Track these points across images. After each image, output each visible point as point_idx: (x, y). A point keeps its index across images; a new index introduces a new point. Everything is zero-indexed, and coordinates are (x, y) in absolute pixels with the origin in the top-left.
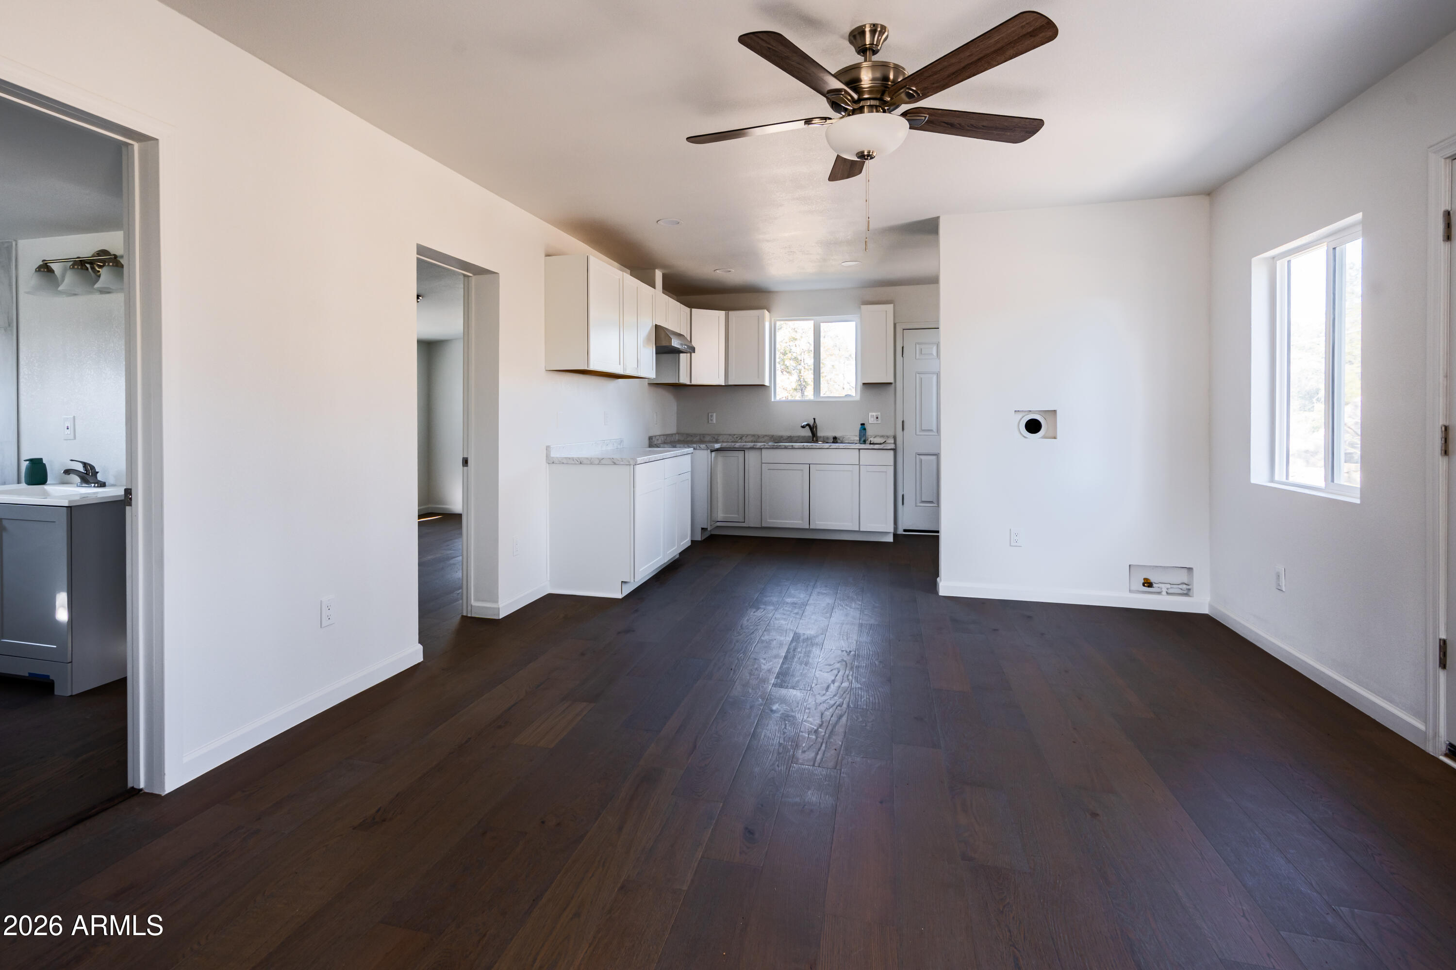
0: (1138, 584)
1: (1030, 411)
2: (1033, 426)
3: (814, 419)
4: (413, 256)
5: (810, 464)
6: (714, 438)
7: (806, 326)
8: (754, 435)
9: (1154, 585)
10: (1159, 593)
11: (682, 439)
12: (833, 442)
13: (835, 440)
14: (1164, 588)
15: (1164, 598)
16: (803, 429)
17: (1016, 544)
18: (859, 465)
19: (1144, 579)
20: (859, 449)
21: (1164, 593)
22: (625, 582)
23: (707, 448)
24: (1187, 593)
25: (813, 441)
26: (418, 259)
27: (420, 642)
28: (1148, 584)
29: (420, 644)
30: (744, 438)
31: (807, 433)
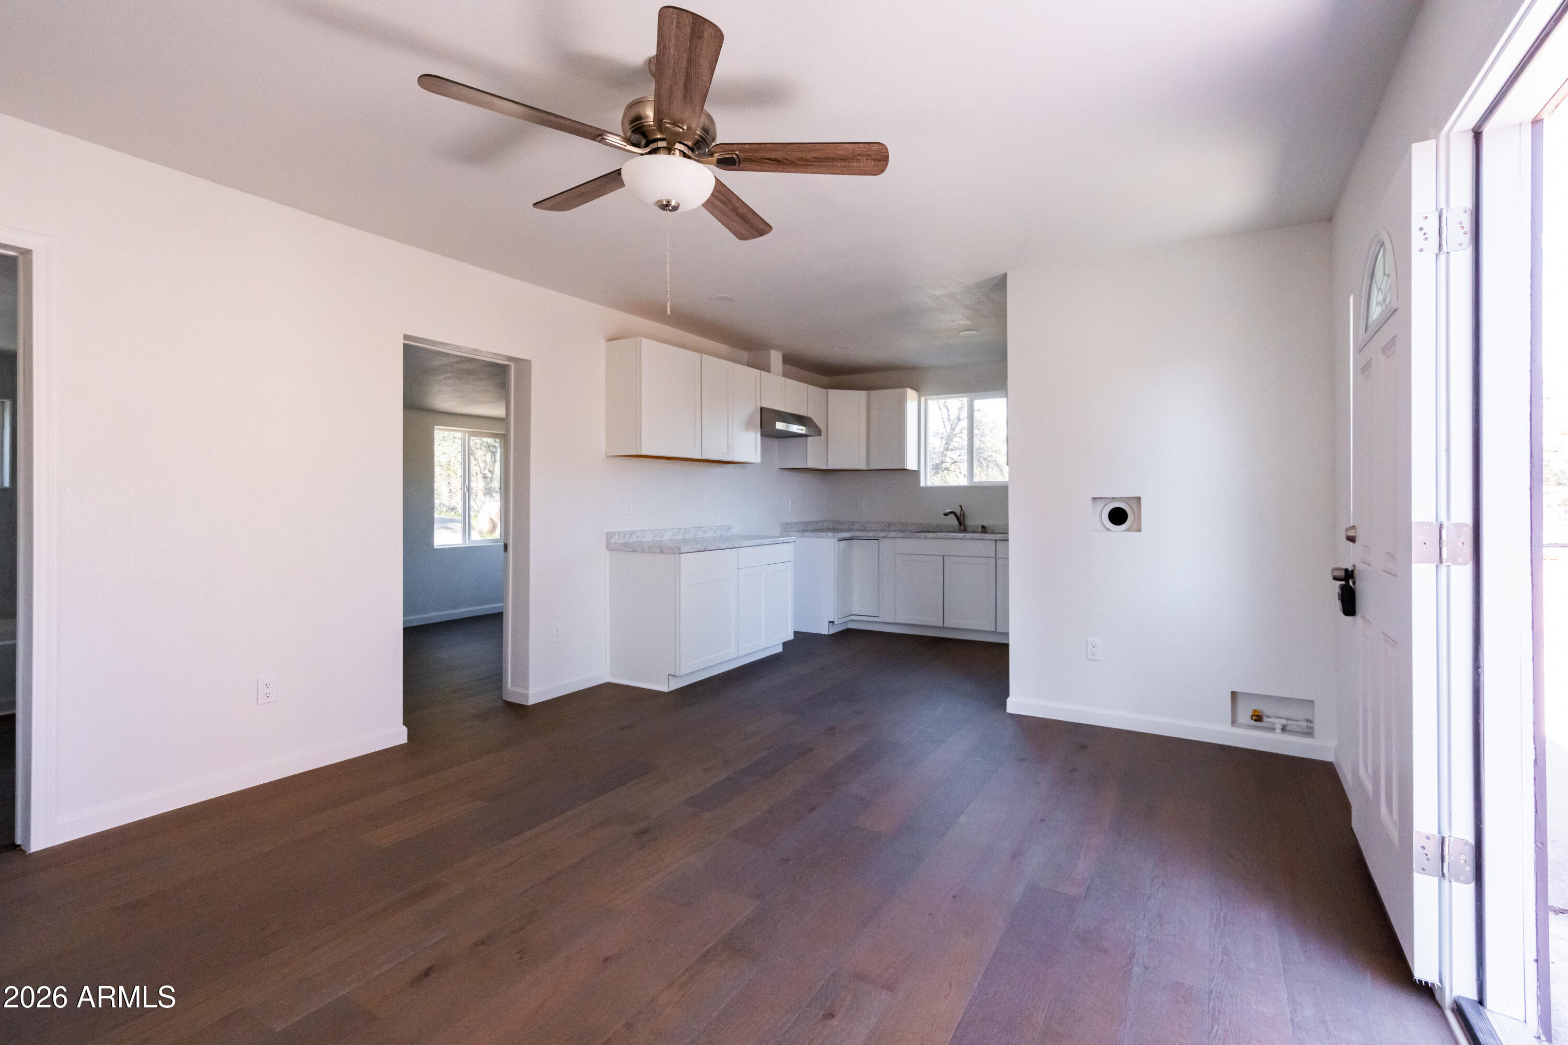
0: (1244, 716)
1: (1114, 498)
2: (1118, 516)
3: (961, 506)
4: (400, 342)
5: (944, 556)
6: (863, 525)
7: (956, 404)
8: (901, 524)
9: (1265, 719)
10: (1273, 729)
11: (831, 526)
12: (982, 532)
13: (984, 529)
14: (1278, 723)
15: (1278, 736)
16: (946, 517)
17: (1092, 657)
18: (996, 557)
19: (1255, 711)
20: (996, 541)
21: (1278, 730)
22: (674, 676)
23: (834, 537)
24: (1309, 733)
25: (961, 531)
26: (404, 345)
27: (405, 723)
28: (1258, 717)
29: (404, 726)
30: (892, 526)
31: (953, 521)
